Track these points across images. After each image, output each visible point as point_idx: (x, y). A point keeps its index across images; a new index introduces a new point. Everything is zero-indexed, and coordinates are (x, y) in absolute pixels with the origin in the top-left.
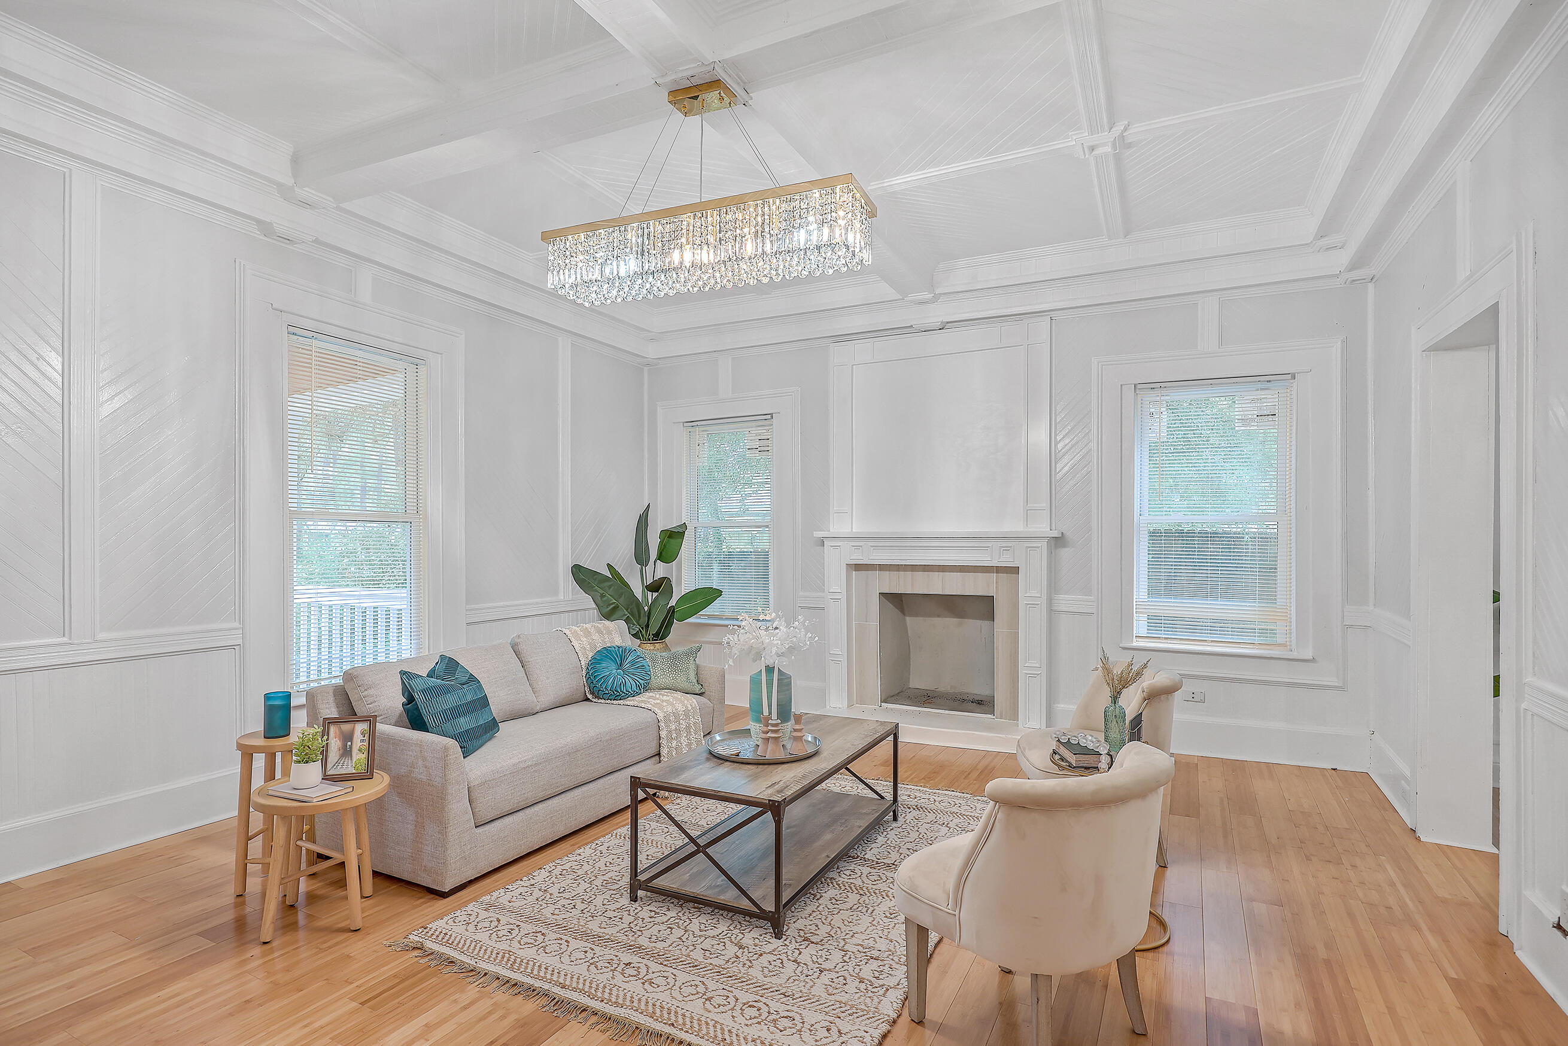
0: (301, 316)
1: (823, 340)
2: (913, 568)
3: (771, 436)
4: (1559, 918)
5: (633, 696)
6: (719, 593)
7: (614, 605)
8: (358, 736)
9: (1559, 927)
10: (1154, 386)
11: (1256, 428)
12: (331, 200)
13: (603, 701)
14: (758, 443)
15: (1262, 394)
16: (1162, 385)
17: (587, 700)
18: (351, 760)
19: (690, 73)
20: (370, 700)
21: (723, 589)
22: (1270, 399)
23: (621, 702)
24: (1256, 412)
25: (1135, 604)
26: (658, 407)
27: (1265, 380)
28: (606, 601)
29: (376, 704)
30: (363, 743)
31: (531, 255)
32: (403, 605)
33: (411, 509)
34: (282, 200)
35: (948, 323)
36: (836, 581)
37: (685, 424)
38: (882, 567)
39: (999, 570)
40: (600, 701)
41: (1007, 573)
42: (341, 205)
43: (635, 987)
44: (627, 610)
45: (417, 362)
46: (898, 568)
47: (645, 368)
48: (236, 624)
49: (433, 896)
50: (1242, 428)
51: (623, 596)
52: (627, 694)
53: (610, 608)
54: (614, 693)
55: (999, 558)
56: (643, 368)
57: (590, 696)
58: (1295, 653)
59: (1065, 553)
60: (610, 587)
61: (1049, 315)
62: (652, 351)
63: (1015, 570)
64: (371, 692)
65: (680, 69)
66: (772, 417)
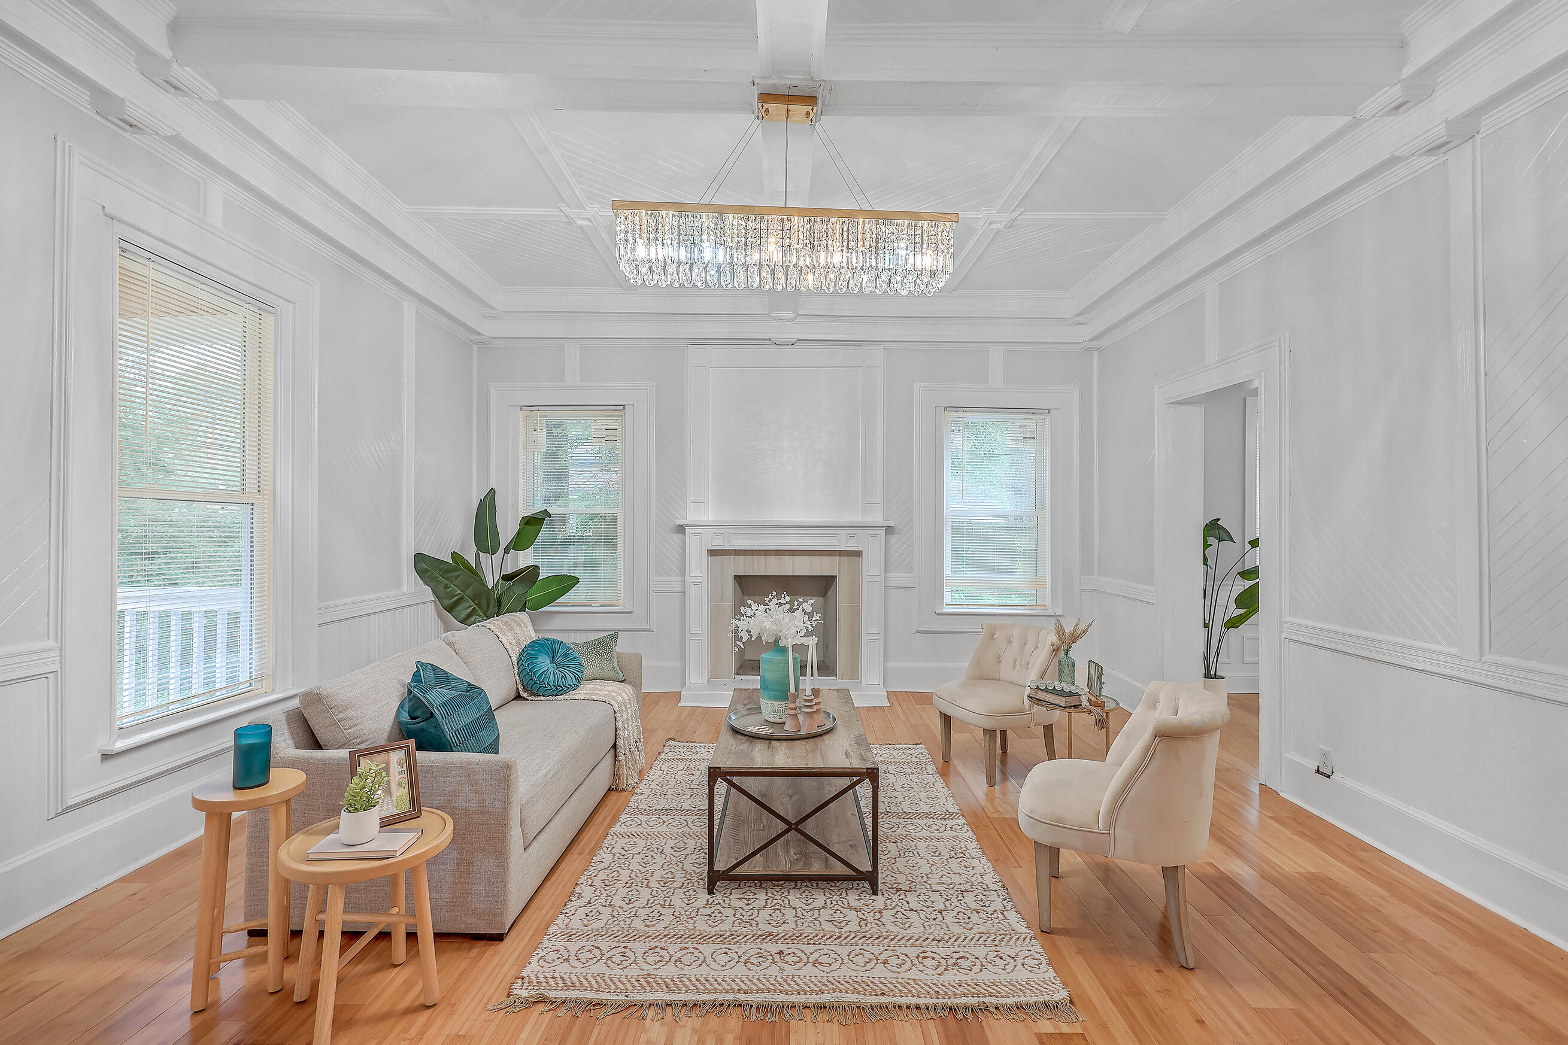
0: (139, 230)
1: (678, 341)
2: (767, 553)
3: (620, 427)
4: (1318, 767)
5: (574, 690)
6: (575, 581)
7: (458, 597)
8: (395, 768)
9: (1318, 772)
10: (956, 409)
11: (1022, 446)
12: (215, 90)
13: (542, 698)
14: (604, 433)
15: (1026, 422)
16: (965, 409)
17: (518, 697)
18: (391, 797)
19: (794, 83)
20: (348, 723)
21: (580, 576)
22: (1031, 425)
23: (562, 697)
24: (1022, 435)
25: (945, 579)
26: (491, 388)
27: (1032, 411)
28: (450, 592)
29: (358, 727)
30: (401, 776)
31: (407, 207)
32: (240, 606)
33: (251, 485)
34: (138, 73)
35: (799, 340)
36: (698, 566)
37: (524, 408)
38: (737, 553)
39: (841, 553)
40: (539, 698)
41: (848, 556)
42: (224, 100)
43: (809, 971)
44: (473, 601)
45: (263, 306)
46: (752, 553)
47: (476, 346)
48: (51, 643)
49: (484, 942)
50: (1014, 446)
51: (472, 586)
52: (569, 688)
53: (454, 600)
54: (556, 688)
55: (846, 544)
56: (472, 346)
57: (525, 695)
58: (1050, 611)
59: (894, 539)
60: (457, 577)
61: (882, 344)
62: (488, 329)
63: (858, 554)
64: (349, 713)
65: (786, 76)
66: (624, 409)
